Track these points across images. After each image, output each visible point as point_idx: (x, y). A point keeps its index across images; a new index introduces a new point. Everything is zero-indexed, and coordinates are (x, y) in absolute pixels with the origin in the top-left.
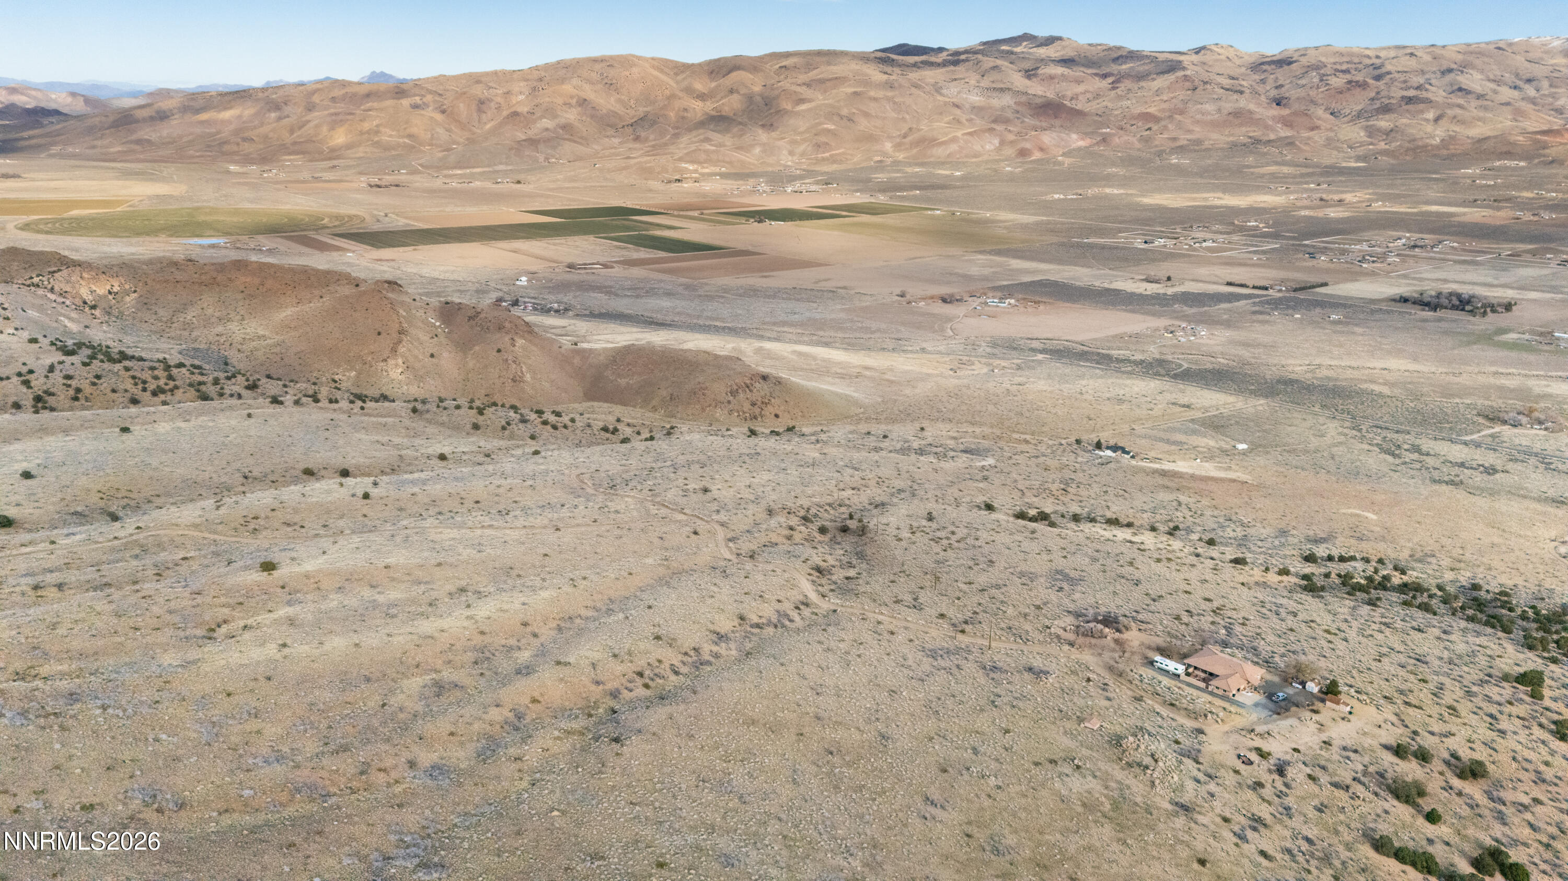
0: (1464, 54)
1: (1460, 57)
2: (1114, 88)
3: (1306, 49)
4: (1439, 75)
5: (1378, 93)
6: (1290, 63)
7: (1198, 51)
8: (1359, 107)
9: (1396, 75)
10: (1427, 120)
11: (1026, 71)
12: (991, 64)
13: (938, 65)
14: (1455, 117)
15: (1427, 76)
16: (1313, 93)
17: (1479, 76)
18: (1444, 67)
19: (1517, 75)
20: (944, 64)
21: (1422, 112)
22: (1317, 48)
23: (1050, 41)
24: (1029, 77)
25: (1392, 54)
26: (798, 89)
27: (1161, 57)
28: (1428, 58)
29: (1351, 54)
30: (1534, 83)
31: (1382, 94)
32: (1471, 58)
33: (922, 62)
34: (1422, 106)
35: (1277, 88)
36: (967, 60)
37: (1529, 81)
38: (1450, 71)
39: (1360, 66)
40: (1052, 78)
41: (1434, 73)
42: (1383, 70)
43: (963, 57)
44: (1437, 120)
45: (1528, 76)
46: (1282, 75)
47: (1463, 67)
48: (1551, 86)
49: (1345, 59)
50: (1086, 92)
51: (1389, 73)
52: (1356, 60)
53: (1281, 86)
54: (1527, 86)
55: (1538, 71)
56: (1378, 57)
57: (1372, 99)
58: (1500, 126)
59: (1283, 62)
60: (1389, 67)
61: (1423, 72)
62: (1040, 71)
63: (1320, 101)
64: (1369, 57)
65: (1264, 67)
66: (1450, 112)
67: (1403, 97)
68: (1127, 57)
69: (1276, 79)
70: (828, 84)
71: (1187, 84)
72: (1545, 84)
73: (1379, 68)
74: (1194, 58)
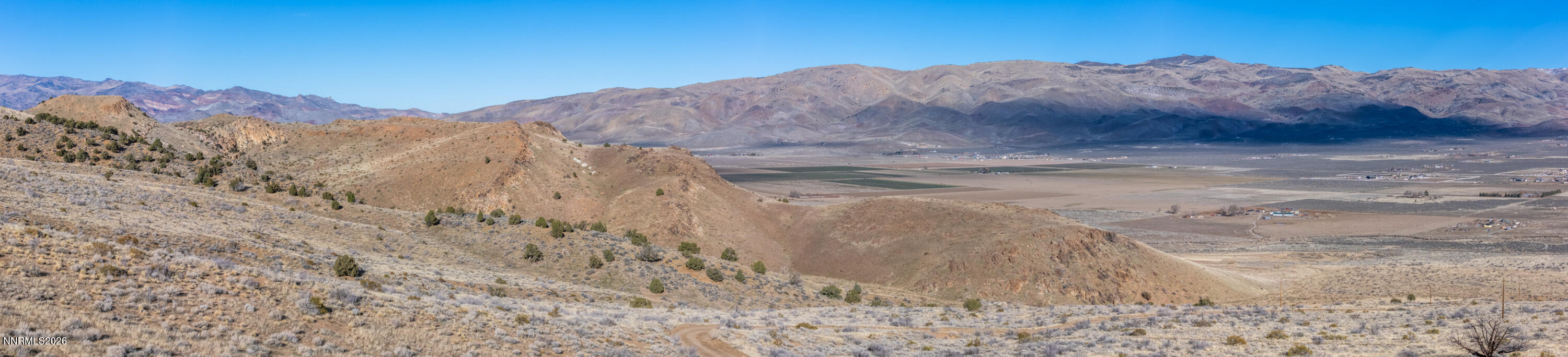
0: (1501, 74)
1: (1499, 76)
2: (1263, 92)
3: (1396, 69)
4: (1490, 87)
5: (1458, 96)
6: (1387, 78)
7: (1320, 69)
8: (1448, 106)
9: (1464, 87)
10: (1497, 114)
11: (1191, 79)
12: (1162, 73)
13: (1119, 72)
14: (1514, 111)
15: (1483, 88)
16: (1413, 96)
17: (1515, 89)
18: (1492, 82)
19: (1536, 89)
20: (1124, 72)
21: (1491, 108)
22: (1403, 69)
23: (1204, 59)
24: (1194, 83)
25: (1453, 74)
26: (1002, 87)
27: (1294, 72)
28: (1479, 76)
29: (1426, 73)
30: (1548, 94)
31: (1461, 96)
32: (1506, 77)
33: (1105, 70)
34: (1490, 104)
35: (1384, 93)
36: (1141, 70)
37: (1544, 92)
38: (1497, 84)
39: (1435, 81)
40: (1212, 84)
41: (1486, 85)
42: (1453, 83)
43: (1137, 68)
44: (1503, 113)
45: (1543, 89)
46: (1384, 84)
47: (1504, 83)
48: (1559, 96)
49: (1424, 76)
50: (1241, 95)
51: (1458, 85)
52: (1432, 77)
53: (1387, 92)
54: (1544, 96)
55: (1549, 87)
56: (1445, 76)
57: (1456, 100)
58: (1544, 116)
59: (1383, 77)
60: (1457, 81)
61: (1479, 86)
62: (1202, 79)
63: (1419, 102)
64: (1439, 76)
65: (1370, 81)
66: (1510, 108)
67: (1475, 99)
68: (1267, 71)
69: (1382, 88)
70: (1028, 84)
71: (1321, 88)
72: (1555, 94)
73: (1450, 82)
74: (1318, 73)
